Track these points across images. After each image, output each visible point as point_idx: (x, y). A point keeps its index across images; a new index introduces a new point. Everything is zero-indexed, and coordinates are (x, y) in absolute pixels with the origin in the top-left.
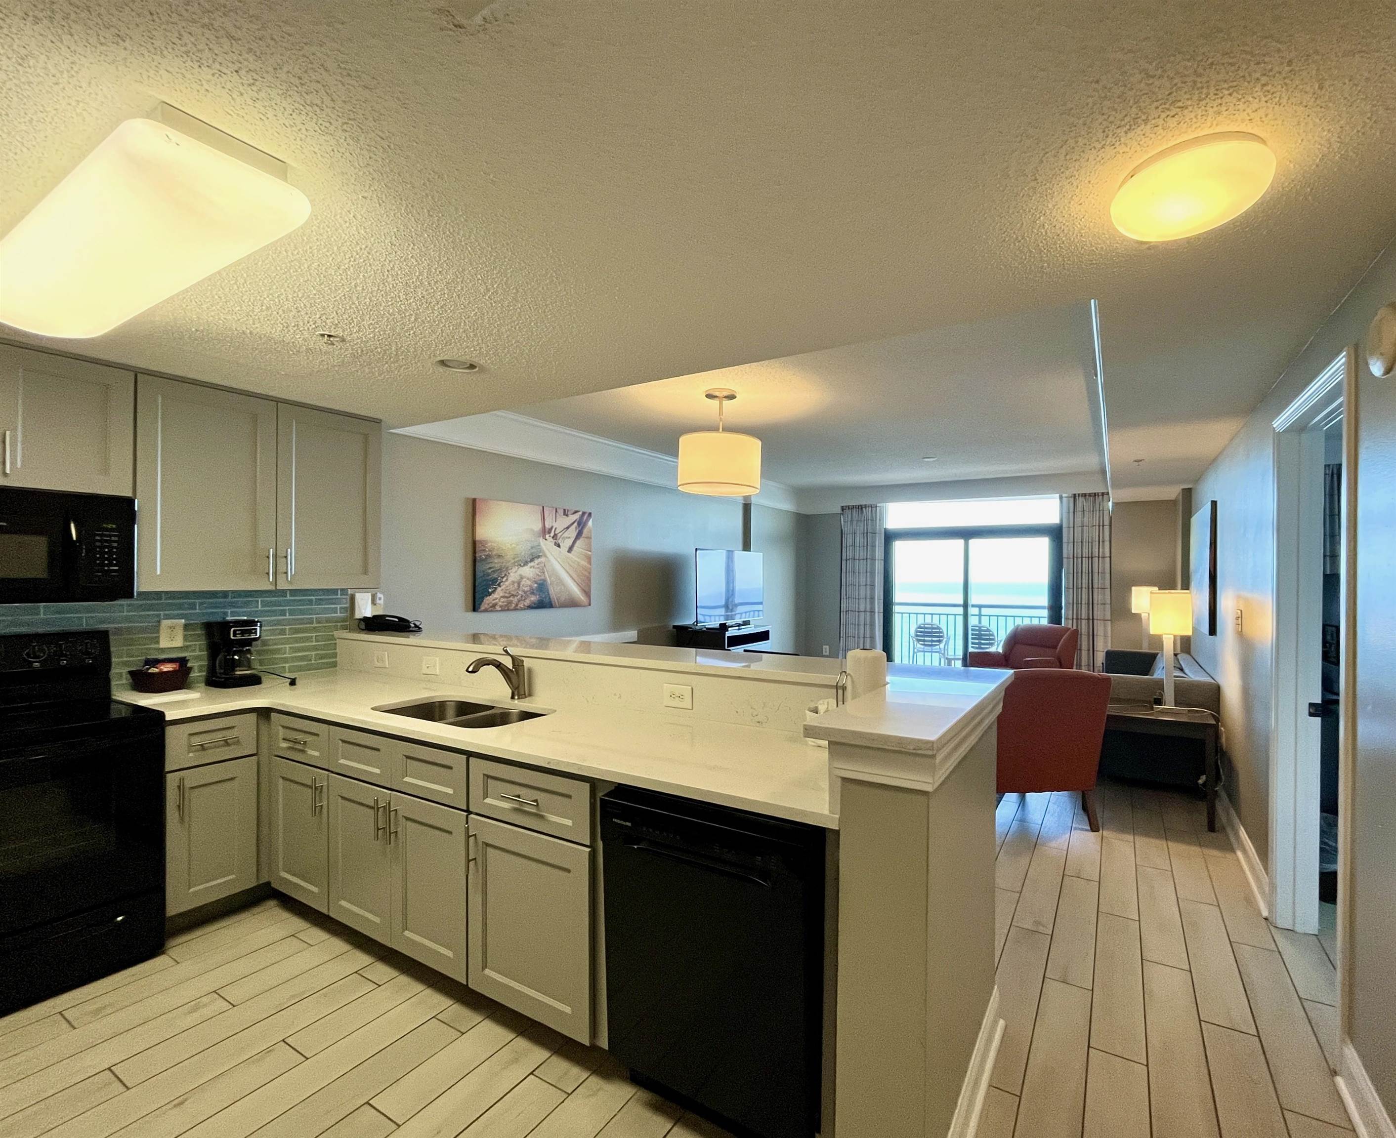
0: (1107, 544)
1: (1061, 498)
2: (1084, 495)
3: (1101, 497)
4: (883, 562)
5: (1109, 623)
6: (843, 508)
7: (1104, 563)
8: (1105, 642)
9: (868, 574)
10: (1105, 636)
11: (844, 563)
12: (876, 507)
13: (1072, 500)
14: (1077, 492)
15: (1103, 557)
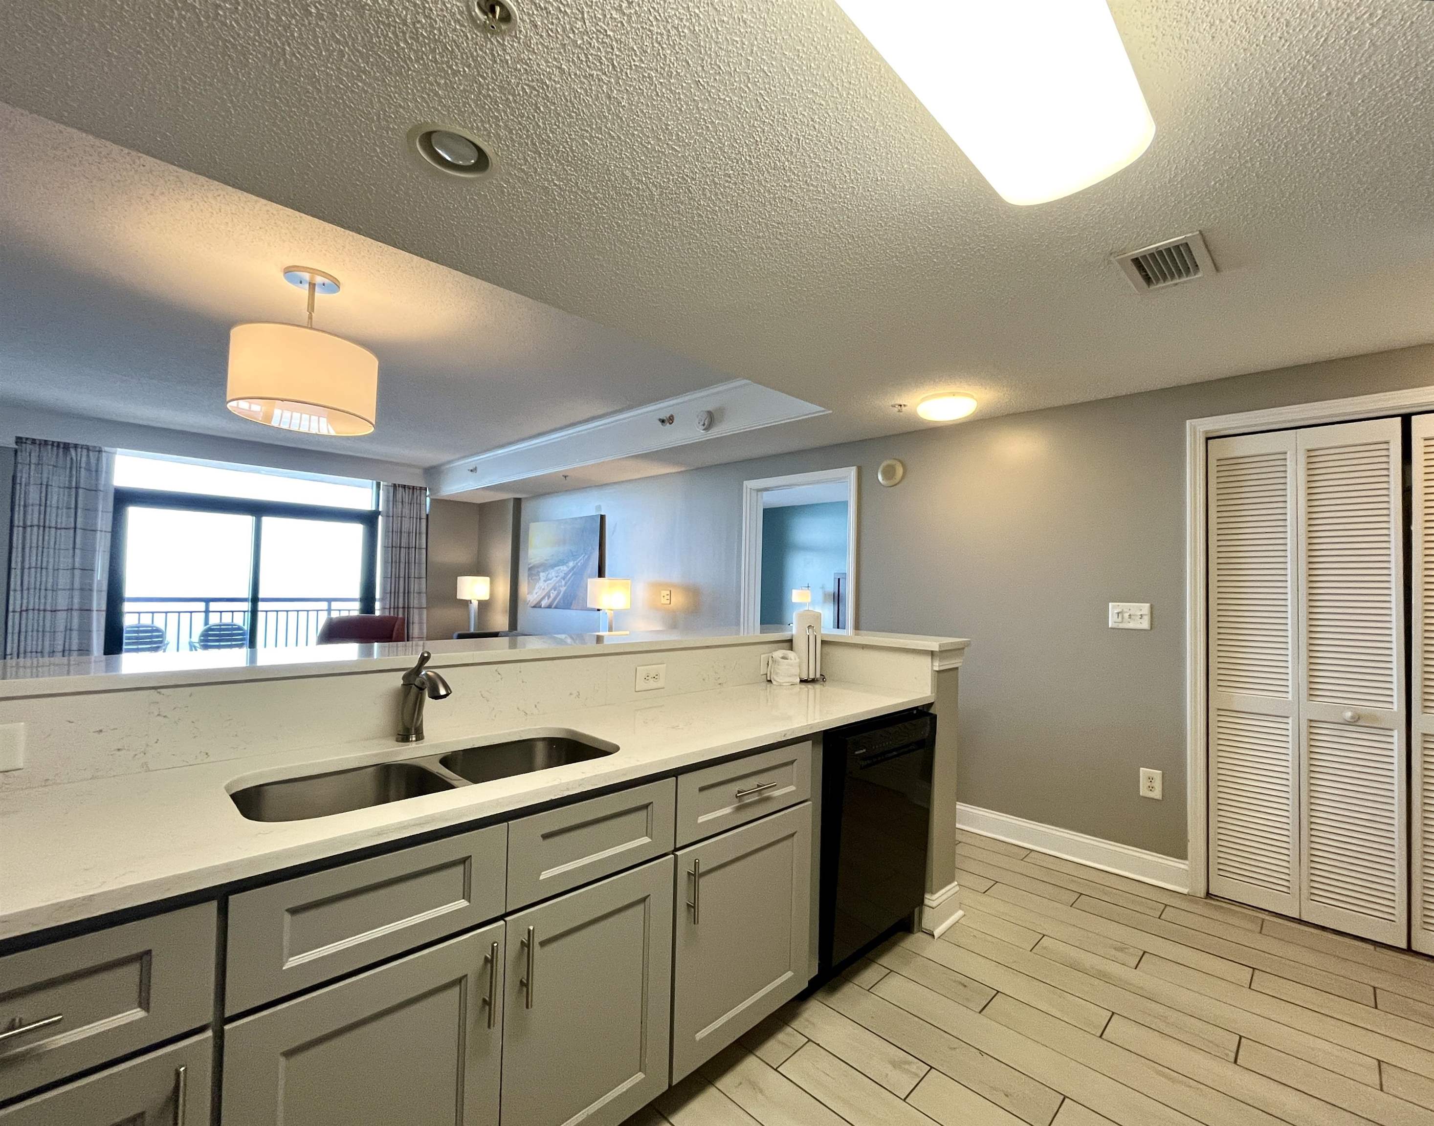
0: (424, 536)
1: (378, 485)
2: (404, 487)
3: (418, 491)
4: (109, 535)
5: (425, 611)
6: (19, 440)
7: (420, 554)
8: (421, 629)
9: (78, 552)
10: (421, 623)
11: (18, 532)
12: (100, 451)
13: (391, 490)
14: (397, 483)
15: (420, 548)
